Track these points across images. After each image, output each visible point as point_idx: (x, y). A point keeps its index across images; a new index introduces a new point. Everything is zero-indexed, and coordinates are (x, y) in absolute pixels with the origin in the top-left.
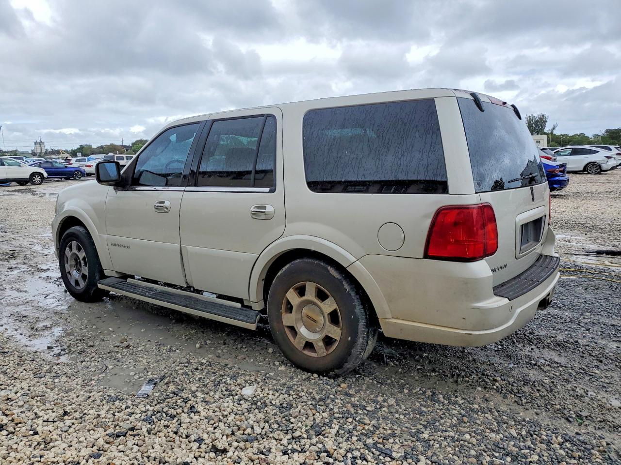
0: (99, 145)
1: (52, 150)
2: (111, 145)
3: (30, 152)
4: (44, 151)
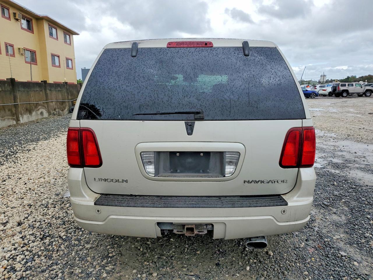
0: (361, 76)
1: (331, 79)
2: (369, 75)
3: (318, 81)
4: (325, 81)
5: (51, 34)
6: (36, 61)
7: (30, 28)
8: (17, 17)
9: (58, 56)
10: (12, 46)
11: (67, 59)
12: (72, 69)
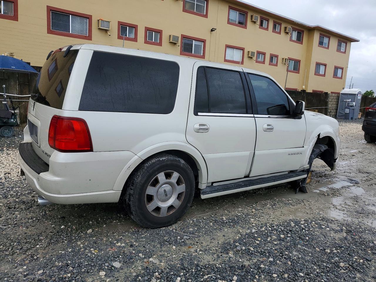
5: (321, 43)
6: (299, 70)
7: (299, 39)
8: (287, 31)
9: (325, 65)
10: (277, 56)
11: (336, 68)
12: (341, 78)
